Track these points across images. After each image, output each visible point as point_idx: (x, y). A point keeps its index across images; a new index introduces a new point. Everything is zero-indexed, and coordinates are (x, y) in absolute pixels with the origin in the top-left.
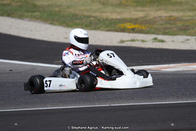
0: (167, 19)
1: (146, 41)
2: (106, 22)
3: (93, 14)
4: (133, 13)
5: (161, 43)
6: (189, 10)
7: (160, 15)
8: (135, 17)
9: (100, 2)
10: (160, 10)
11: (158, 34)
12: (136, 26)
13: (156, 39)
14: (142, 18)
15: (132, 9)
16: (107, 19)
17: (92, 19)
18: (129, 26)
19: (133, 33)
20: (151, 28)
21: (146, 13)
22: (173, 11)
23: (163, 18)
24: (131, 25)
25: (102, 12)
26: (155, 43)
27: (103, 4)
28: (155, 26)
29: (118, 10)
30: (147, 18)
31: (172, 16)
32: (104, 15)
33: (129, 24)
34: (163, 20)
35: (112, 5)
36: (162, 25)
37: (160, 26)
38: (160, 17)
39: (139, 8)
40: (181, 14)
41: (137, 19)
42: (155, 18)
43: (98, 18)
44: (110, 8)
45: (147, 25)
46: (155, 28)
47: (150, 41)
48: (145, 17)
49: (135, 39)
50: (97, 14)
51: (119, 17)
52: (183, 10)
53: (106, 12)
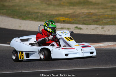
0: (87, 14)
1: (70, 29)
2: (48, 16)
3: (40, 11)
4: (66, 10)
5: (79, 30)
6: (102, 8)
7: (83, 12)
8: (67, 13)
9: (46, 3)
10: (84, 8)
11: (79, 24)
12: (66, 19)
13: (77, 27)
14: (71, 13)
15: (66, 8)
16: (48, 15)
17: (39, 14)
18: (62, 19)
19: (64, 23)
20: (75, 20)
21: (75, 10)
22: (92, 9)
23: (85, 14)
24: (63, 18)
25: (47, 10)
26: (76, 30)
27: (49, 4)
28: (79, 19)
29: (57, 8)
30: (75, 14)
31: (91, 12)
32: (47, 12)
33: (62, 17)
34: (84, 15)
35: (54, 5)
36: (83, 18)
37: (81, 19)
38: (83, 13)
39: (71, 7)
40: (97, 11)
41: (68, 15)
42: (80, 13)
43: (43, 14)
44: (52, 7)
45: (73, 18)
46: (78, 20)
47: (73, 28)
48: (73, 13)
49: (64, 27)
50: (43, 11)
51: (56, 13)
52: (99, 9)
53: (49, 10)
